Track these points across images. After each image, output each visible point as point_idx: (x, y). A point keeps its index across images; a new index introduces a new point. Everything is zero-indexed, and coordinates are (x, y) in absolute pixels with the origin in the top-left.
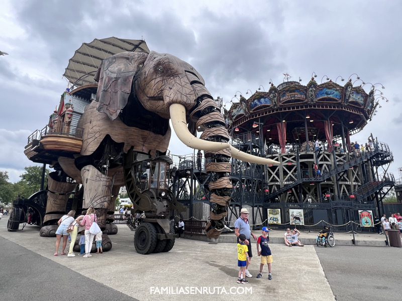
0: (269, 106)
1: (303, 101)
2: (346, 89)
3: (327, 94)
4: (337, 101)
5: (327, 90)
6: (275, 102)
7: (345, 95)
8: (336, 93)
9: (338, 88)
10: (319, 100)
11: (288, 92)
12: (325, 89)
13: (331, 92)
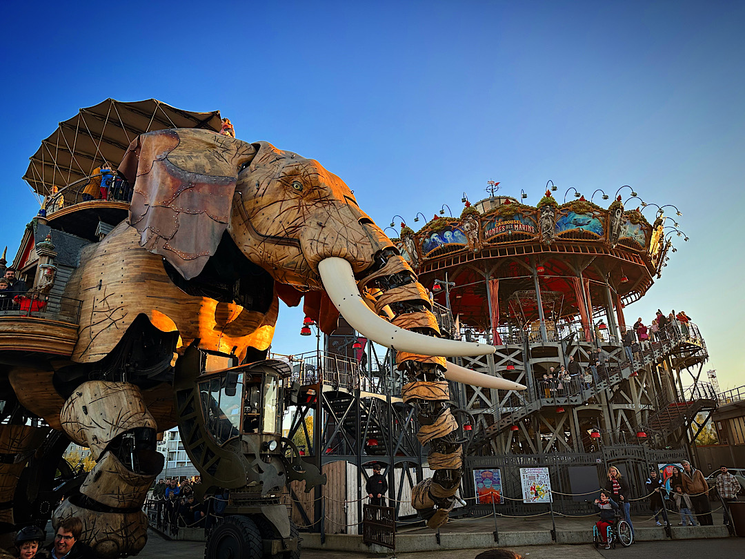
0: (462, 247)
1: (530, 237)
2: (613, 215)
3: (577, 223)
4: (596, 238)
5: (577, 217)
6: (474, 239)
7: (612, 227)
8: (594, 222)
9: (597, 213)
10: (561, 236)
11: (500, 220)
12: (573, 214)
13: (584, 220)
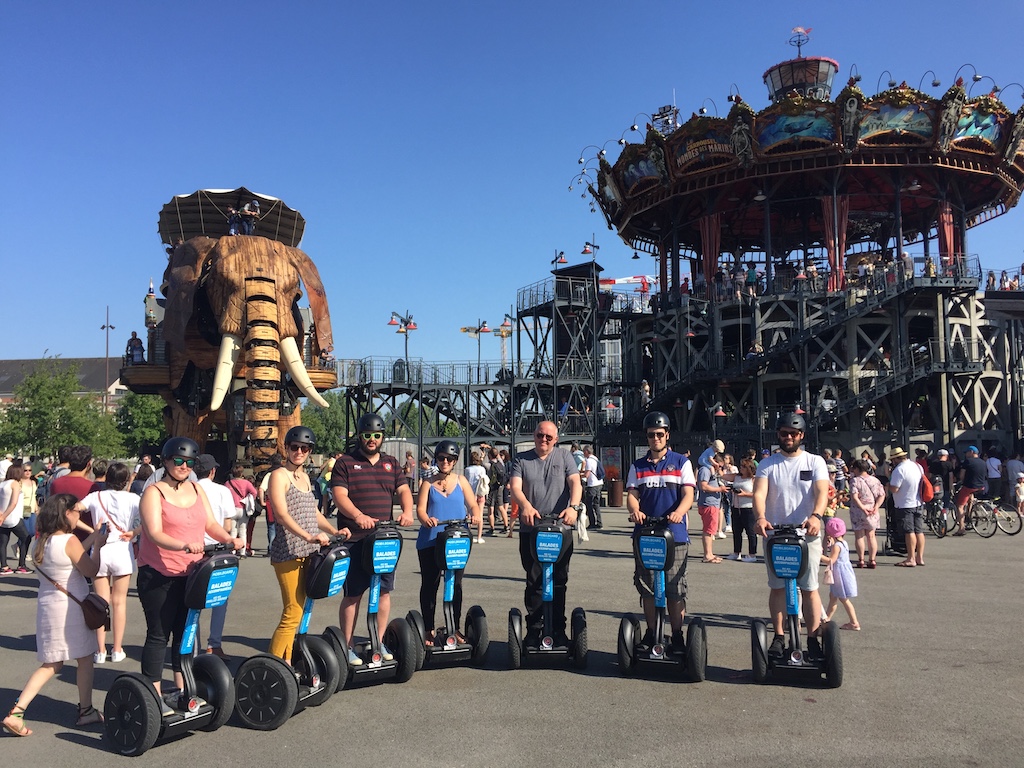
1: (728, 160)
2: (843, 107)
3: (790, 129)
4: (823, 145)
5: (791, 120)
6: (662, 172)
7: (843, 127)
8: (817, 123)
9: (821, 109)
10: (771, 152)
11: (691, 141)
12: (782, 119)
13: (802, 123)
